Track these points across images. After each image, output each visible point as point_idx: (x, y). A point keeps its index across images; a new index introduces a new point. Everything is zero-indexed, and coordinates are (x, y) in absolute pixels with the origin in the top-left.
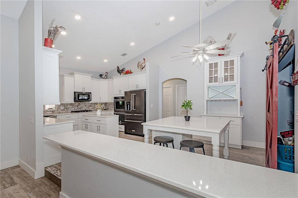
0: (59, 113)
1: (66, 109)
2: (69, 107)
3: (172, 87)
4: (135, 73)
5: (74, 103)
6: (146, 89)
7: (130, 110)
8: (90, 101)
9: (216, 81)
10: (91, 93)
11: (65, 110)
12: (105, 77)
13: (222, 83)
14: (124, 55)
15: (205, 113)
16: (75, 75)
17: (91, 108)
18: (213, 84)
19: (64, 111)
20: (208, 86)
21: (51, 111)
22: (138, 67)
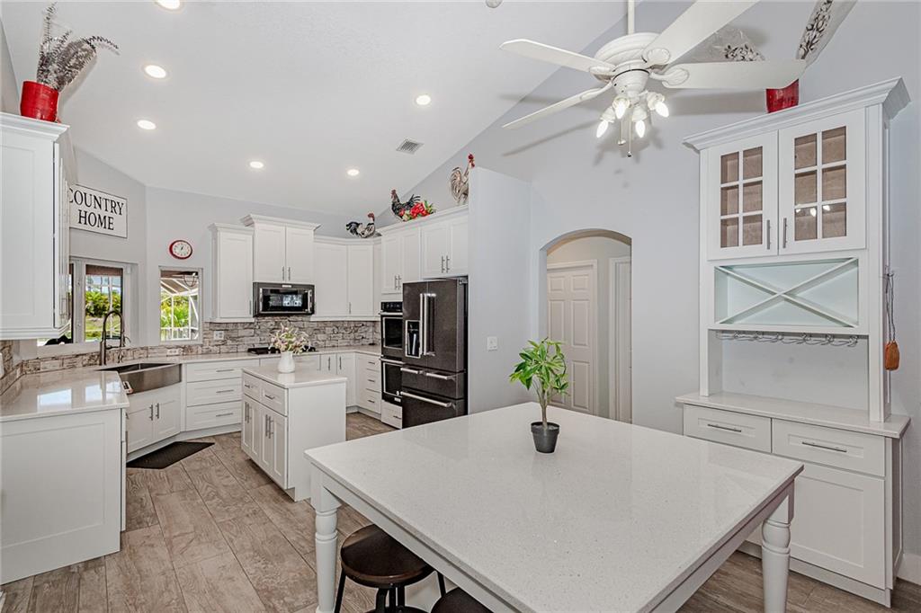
0: (207, 353)
1: (233, 339)
2: (242, 333)
3: (595, 266)
4: (443, 213)
5: (253, 320)
6: (467, 277)
7: (417, 354)
8: (308, 314)
9: (754, 238)
10: (312, 287)
11: (229, 342)
12: (366, 233)
13: (784, 247)
14: (409, 146)
15: (704, 391)
16: (256, 225)
17: (321, 337)
18: (741, 253)
19: (224, 348)
20: (718, 265)
21: (178, 347)
22: (453, 187)
